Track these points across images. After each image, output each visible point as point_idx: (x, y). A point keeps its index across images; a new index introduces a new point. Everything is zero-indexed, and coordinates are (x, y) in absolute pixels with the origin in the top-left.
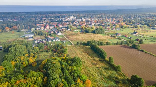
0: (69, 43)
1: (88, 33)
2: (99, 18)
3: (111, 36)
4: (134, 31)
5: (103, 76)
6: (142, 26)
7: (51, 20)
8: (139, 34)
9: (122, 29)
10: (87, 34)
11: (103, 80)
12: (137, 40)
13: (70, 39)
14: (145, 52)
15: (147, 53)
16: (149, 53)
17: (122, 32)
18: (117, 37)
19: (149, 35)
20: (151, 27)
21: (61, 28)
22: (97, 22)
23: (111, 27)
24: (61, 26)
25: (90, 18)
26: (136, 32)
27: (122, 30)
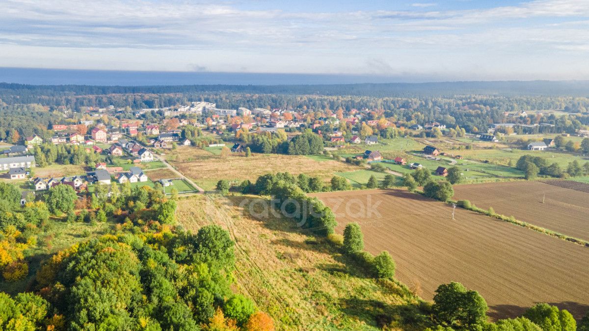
0: (186, 188)
1: (263, 152)
2: (300, 106)
3: (348, 161)
4: (425, 146)
5: (323, 300)
6: (447, 130)
7: (116, 112)
8: (442, 154)
9: (384, 140)
10: (257, 157)
11: (326, 314)
12: (440, 171)
13: (189, 172)
14: (471, 209)
15: (478, 211)
16: (486, 211)
17: (383, 150)
18: (369, 164)
19: (474, 157)
20: (477, 133)
21: (156, 139)
22: (295, 120)
23: (345, 133)
24: (156, 132)
25: (269, 107)
26: (434, 149)
27: (385, 144)
